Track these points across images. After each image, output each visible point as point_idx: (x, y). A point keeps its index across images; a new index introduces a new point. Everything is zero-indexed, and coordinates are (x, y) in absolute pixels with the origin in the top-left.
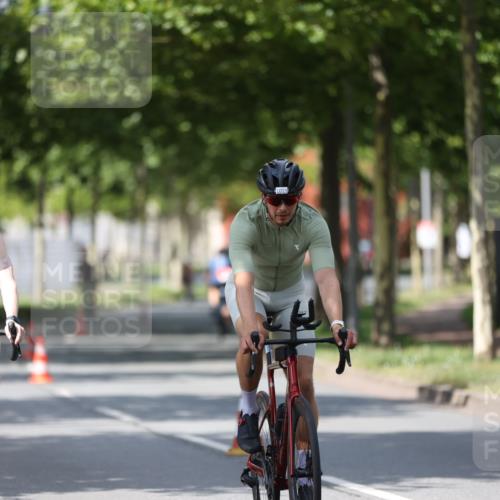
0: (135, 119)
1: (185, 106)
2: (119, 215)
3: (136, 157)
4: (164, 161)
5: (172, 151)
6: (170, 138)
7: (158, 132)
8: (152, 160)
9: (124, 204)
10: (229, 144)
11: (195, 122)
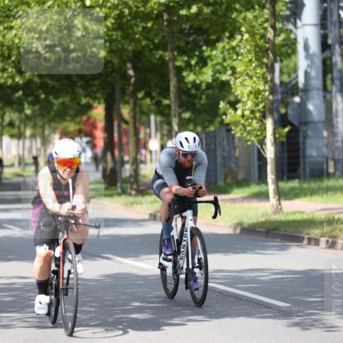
0: (21, 93)
1: (43, 86)
2: (12, 136)
3: (21, 110)
4: (33, 111)
5: (37, 107)
6: (36, 101)
7: (30, 99)
8: (28, 112)
9: (15, 131)
10: (63, 103)
11: (47, 94)
